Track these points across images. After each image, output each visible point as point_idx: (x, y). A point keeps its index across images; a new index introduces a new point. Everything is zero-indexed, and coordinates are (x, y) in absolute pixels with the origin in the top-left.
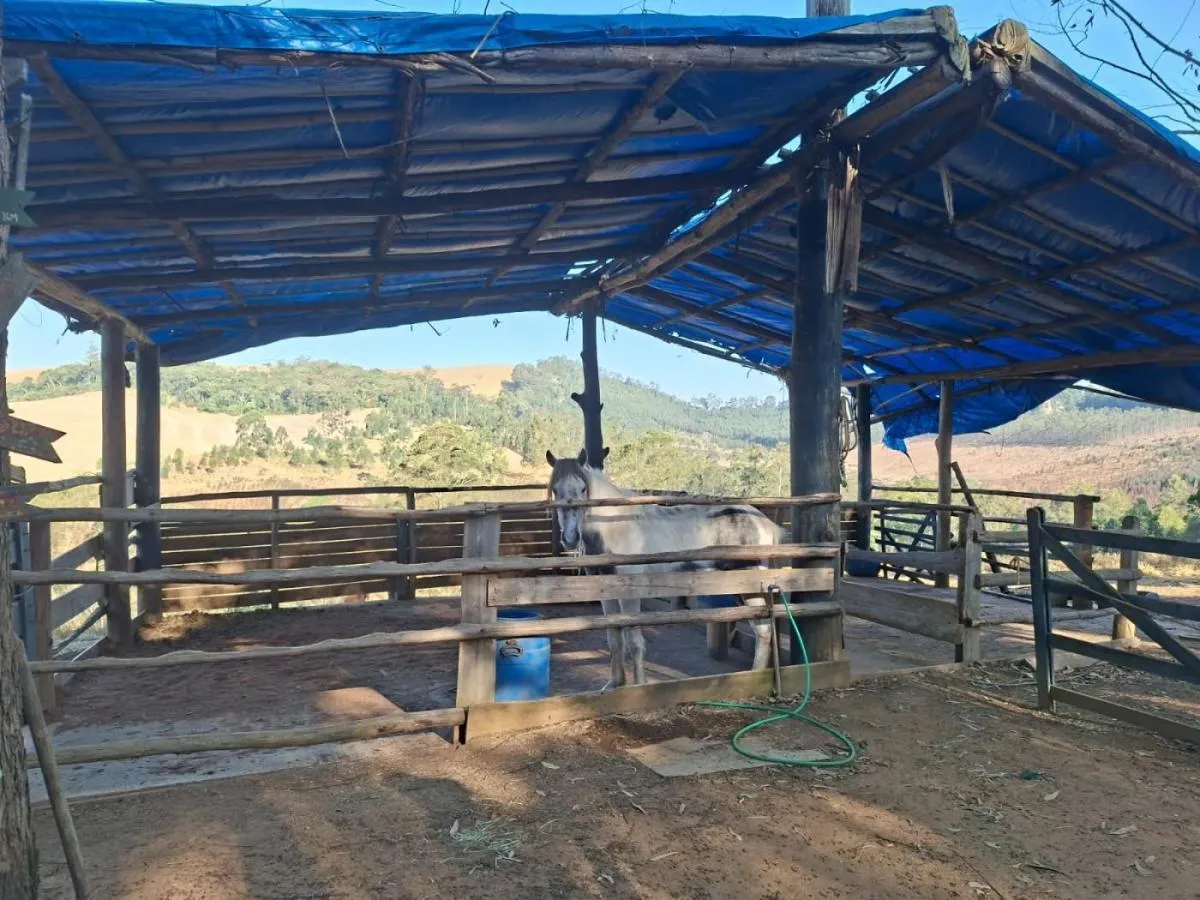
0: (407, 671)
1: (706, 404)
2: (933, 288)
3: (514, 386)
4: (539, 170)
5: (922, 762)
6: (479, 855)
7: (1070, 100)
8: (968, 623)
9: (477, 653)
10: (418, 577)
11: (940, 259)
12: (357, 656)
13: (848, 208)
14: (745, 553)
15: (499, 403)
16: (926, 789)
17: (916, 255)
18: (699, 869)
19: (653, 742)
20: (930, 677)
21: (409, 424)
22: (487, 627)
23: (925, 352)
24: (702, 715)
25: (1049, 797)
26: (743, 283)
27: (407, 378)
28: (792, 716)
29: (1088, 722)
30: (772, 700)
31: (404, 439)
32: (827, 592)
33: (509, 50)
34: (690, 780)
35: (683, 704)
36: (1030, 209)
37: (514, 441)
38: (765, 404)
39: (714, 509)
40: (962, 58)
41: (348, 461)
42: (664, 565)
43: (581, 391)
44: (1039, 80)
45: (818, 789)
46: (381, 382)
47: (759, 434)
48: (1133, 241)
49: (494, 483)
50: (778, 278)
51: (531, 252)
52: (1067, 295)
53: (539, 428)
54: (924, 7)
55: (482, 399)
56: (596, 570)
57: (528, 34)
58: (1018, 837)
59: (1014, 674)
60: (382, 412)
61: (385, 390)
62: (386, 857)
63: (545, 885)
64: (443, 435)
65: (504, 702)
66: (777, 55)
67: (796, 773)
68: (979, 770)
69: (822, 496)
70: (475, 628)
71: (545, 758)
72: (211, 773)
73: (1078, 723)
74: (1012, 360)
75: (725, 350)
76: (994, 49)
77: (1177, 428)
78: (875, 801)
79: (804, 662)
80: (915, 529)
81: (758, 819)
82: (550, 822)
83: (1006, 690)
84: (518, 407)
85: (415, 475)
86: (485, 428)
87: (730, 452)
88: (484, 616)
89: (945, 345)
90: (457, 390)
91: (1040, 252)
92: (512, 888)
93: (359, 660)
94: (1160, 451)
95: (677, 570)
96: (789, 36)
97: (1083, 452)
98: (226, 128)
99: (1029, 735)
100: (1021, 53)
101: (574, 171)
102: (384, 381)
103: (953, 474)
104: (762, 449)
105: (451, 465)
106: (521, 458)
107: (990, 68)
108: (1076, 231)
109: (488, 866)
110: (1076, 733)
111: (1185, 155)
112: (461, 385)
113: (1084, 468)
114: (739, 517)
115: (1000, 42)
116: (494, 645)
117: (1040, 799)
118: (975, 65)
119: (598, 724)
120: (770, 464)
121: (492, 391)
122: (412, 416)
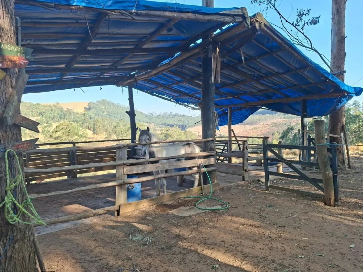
0: (87, 198)
1: (152, 114)
2: (230, 82)
3: (89, 109)
4: (128, 43)
5: (244, 206)
6: (142, 242)
7: (272, 34)
8: (246, 171)
9: (121, 189)
10: (78, 170)
11: (233, 74)
12: (68, 196)
13: (217, 60)
14: (193, 155)
15: (84, 115)
16: (248, 212)
17: (226, 73)
18: (202, 237)
19: (175, 208)
20: (238, 185)
21: (51, 122)
22: (125, 181)
23: (225, 99)
24: (185, 201)
25: (276, 211)
26: (179, 79)
27: (50, 106)
28: (208, 198)
29: (278, 192)
30: (201, 195)
31: (50, 127)
32: (213, 164)
33: (139, 10)
34: (190, 217)
35: (179, 198)
36: (258, 62)
37: (89, 127)
38: (170, 115)
39: (184, 143)
40: (249, 22)
41: (29, 135)
42: (172, 160)
43: (129, 110)
44: (265, 29)
45: (223, 215)
46: (40, 108)
47: (168, 123)
48: (281, 71)
49: (83, 141)
50: (189, 78)
51: (118, 67)
52: (263, 84)
53: (98, 122)
54: (240, 7)
55: (78, 113)
56: (152, 162)
57: (144, 6)
58: (273, 220)
59: (257, 183)
60: (41, 118)
61: (42, 111)
62: (114, 247)
63: (164, 247)
64: (65, 125)
65: (131, 202)
66: (207, 18)
67: (215, 211)
68: (258, 206)
69: (211, 139)
70: (121, 182)
71: (147, 216)
72: (39, 233)
73: (276, 193)
74: (247, 102)
75: (169, 98)
76: (255, 20)
77: (276, 119)
78: (237, 216)
79: (210, 183)
80: (222, 148)
81: (211, 224)
82: (157, 232)
83: (256, 187)
84: (90, 116)
85: (55, 139)
86: (79, 123)
87: (160, 129)
88: (123, 178)
89: (230, 97)
90: (69, 110)
91: (258, 73)
92: (155, 249)
93: (69, 197)
94: (272, 125)
95: (175, 161)
96: (209, 12)
97: (253, 126)
98: (37, 26)
99: (266, 197)
100: (262, 22)
101: (138, 44)
102: (41, 108)
103: (232, 132)
104: (170, 128)
105: (68, 135)
106: (93, 132)
107: (255, 24)
108: (268, 68)
109: (146, 245)
110: (277, 195)
111: (296, 50)
112: (70, 108)
113: (254, 131)
114: (191, 145)
115: (257, 18)
116: (127, 186)
117: (275, 211)
118: (251, 24)
119: (157, 206)
120: (172, 132)
121: (81, 111)
122: (52, 119)
